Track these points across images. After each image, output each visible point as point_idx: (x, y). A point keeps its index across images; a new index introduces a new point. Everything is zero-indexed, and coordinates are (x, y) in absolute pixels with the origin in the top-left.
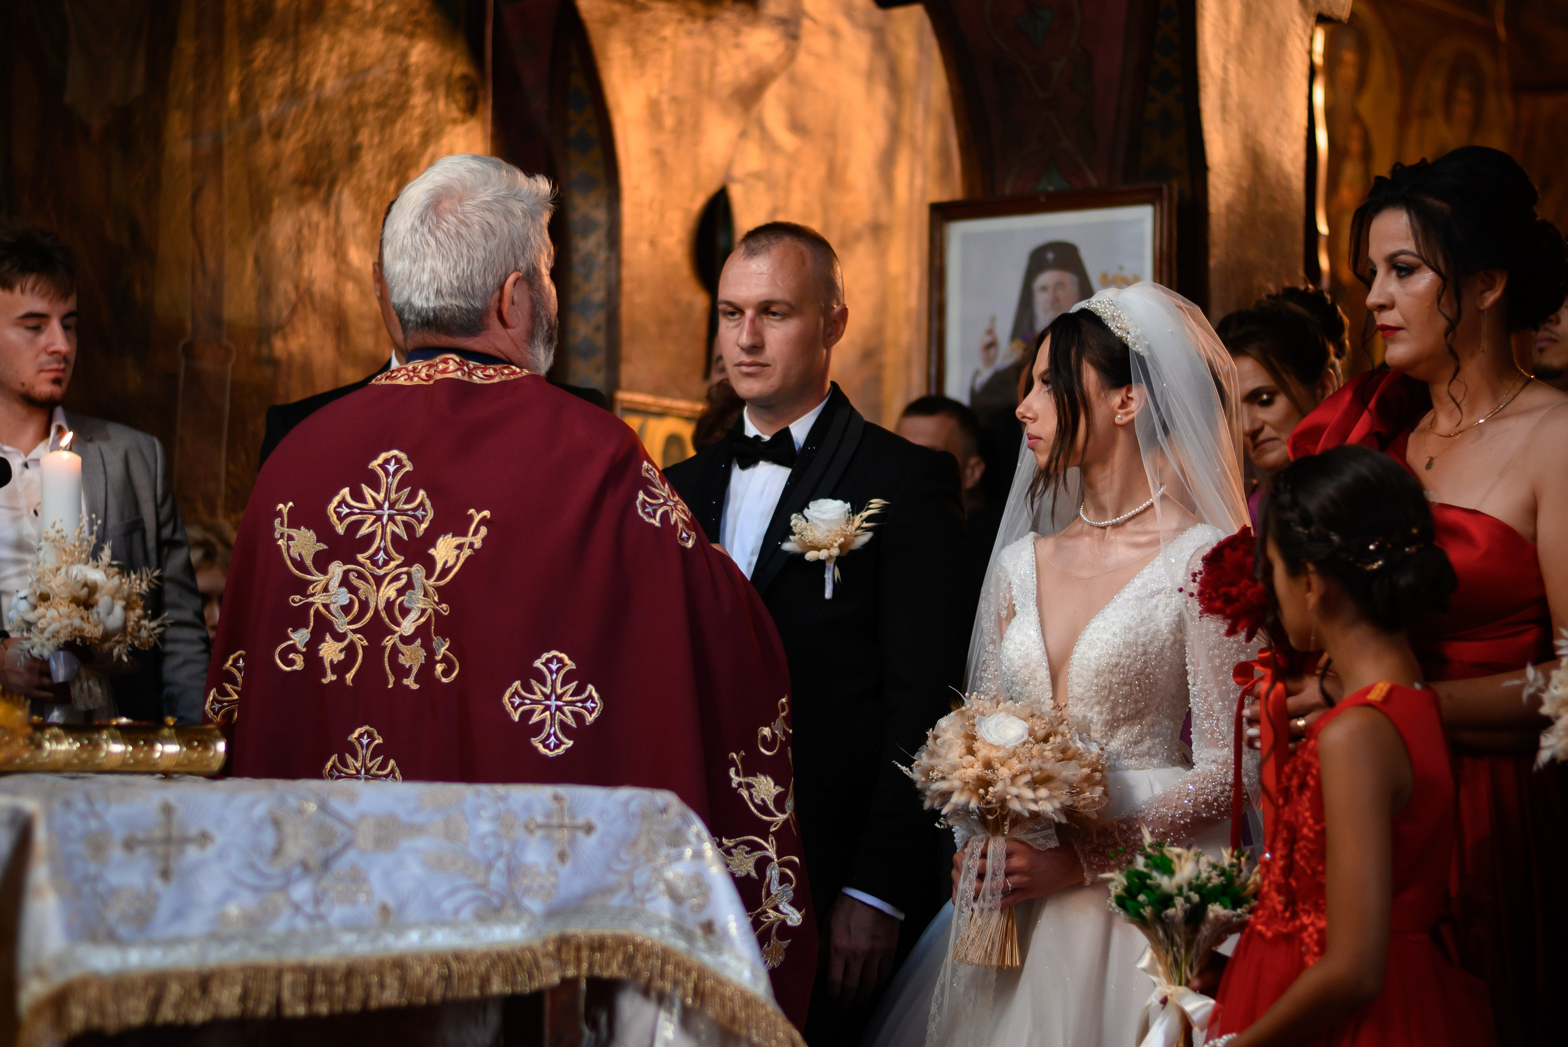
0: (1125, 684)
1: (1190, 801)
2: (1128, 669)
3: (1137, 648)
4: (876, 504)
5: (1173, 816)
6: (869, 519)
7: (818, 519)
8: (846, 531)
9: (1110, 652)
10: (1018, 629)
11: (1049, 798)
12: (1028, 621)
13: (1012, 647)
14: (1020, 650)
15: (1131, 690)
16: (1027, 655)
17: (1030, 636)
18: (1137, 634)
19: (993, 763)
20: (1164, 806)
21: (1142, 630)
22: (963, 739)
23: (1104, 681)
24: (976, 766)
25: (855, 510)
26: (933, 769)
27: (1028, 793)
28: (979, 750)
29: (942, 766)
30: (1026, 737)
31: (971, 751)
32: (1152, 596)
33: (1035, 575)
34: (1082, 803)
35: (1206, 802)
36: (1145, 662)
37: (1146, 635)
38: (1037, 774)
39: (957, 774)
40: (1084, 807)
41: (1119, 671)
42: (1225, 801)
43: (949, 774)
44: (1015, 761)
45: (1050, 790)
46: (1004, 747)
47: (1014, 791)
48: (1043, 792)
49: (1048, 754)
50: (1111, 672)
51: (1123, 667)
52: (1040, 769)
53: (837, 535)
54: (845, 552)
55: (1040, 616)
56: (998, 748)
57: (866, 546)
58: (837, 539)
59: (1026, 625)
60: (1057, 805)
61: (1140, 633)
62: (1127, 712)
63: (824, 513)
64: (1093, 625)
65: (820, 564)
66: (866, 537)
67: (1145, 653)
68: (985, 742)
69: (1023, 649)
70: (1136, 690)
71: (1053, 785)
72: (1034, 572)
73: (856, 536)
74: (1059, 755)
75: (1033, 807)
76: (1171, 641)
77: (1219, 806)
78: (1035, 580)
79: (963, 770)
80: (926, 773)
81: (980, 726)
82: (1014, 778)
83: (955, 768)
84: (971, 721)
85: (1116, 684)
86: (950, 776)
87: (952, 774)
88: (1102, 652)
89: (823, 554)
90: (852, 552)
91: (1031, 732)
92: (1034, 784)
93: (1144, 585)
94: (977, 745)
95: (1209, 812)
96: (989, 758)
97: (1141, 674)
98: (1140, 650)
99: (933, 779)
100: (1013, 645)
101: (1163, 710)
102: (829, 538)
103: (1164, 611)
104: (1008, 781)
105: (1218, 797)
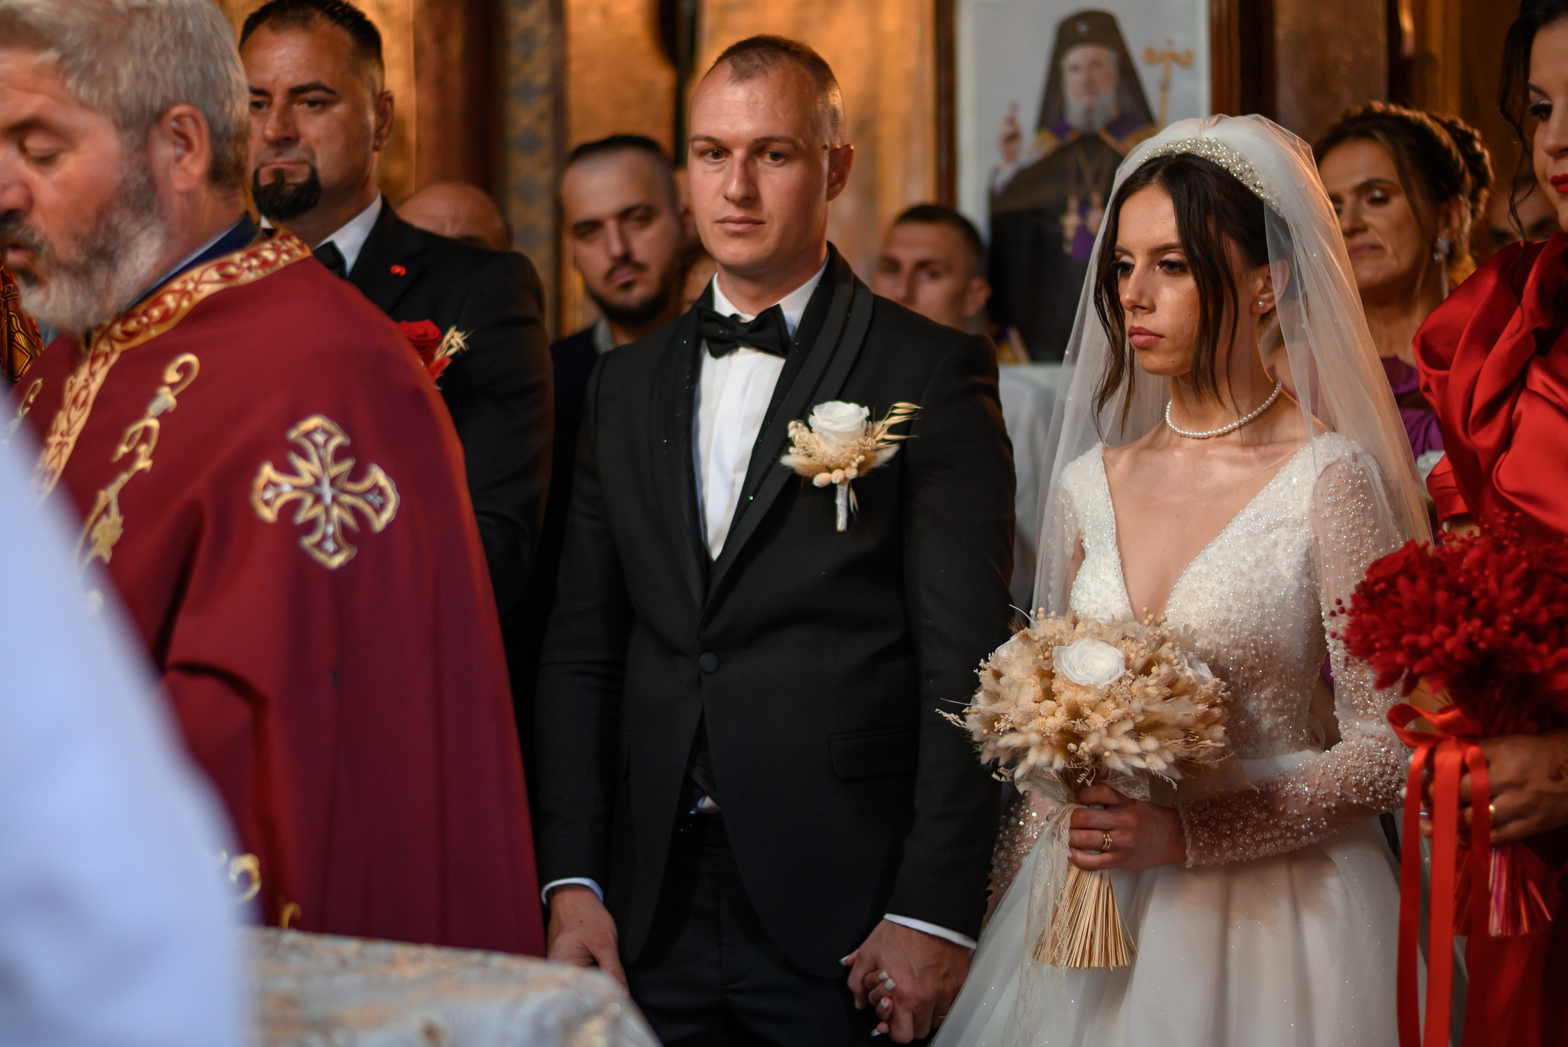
0: (1237, 647)
1: (1338, 780)
2: (1241, 627)
3: (1251, 599)
4: (902, 410)
5: (1314, 796)
6: (892, 429)
7: (829, 431)
8: (864, 446)
9: (1217, 606)
10: (1092, 575)
11: (1158, 752)
12: (1106, 563)
13: (1085, 598)
14: (1096, 602)
15: (1245, 655)
16: (1106, 608)
17: (1108, 584)
18: (1251, 581)
19: (1082, 708)
20: (1304, 781)
21: (1257, 575)
22: (1036, 677)
23: (1209, 644)
24: (1058, 714)
25: (875, 417)
26: (997, 718)
27: (1131, 746)
28: (1060, 692)
29: (1014, 716)
30: (1122, 671)
31: (1049, 694)
32: (1269, 530)
33: (1110, 503)
34: (1202, 753)
35: (1358, 784)
36: (1263, 617)
37: (1262, 582)
38: (1140, 719)
39: (1033, 724)
40: (1205, 758)
41: (1229, 631)
42: (1384, 786)
43: (1022, 725)
44: (1110, 704)
45: (1159, 739)
46: (1094, 687)
47: (1112, 744)
48: (1150, 743)
49: (1152, 690)
50: (1217, 631)
51: (1234, 625)
52: (1143, 711)
53: (853, 452)
54: (865, 470)
55: (1121, 557)
56: (1085, 689)
57: (891, 461)
58: (854, 456)
59: (1103, 569)
60: (1170, 758)
61: (1255, 579)
62: (1240, 682)
63: (836, 423)
64: (1193, 569)
65: (831, 489)
66: (890, 452)
67: (1262, 606)
68: (1069, 683)
69: (1100, 600)
70: (1251, 655)
71: (1161, 733)
72: (1109, 498)
73: (878, 450)
74: (1167, 691)
75: (1139, 764)
76: (1296, 588)
77: (1375, 792)
78: (1111, 509)
79: (1041, 720)
80: (991, 721)
81: (1060, 661)
82: (1110, 726)
83: (1029, 716)
84: (1047, 654)
85: (1225, 647)
86: (1023, 728)
87: (1026, 725)
88: (1206, 606)
89: (836, 477)
90: (874, 471)
91: (1128, 663)
92: (1138, 733)
93: (1258, 516)
94: (1057, 685)
95: (1363, 797)
96: (1076, 703)
97: (1257, 633)
98: (1256, 601)
99: (999, 731)
100: (1087, 595)
101: (1286, 678)
102: (844, 456)
103: (1285, 550)
104: (1104, 732)
105: (1376, 780)
